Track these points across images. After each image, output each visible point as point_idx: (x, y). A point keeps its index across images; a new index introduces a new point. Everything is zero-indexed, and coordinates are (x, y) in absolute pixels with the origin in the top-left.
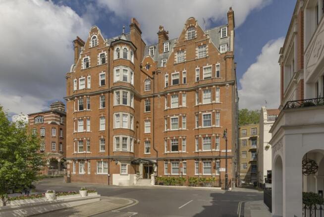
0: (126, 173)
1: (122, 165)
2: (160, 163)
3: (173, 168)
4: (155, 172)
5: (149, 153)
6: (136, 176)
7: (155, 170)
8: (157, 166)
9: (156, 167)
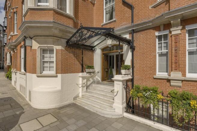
0: (53, 72)
1: (44, 51)
2: (140, 39)
3: (191, 53)
4: (127, 68)
5: (114, 19)
6: (83, 78)
7: (128, 62)
8: (133, 49)
9: (130, 54)
